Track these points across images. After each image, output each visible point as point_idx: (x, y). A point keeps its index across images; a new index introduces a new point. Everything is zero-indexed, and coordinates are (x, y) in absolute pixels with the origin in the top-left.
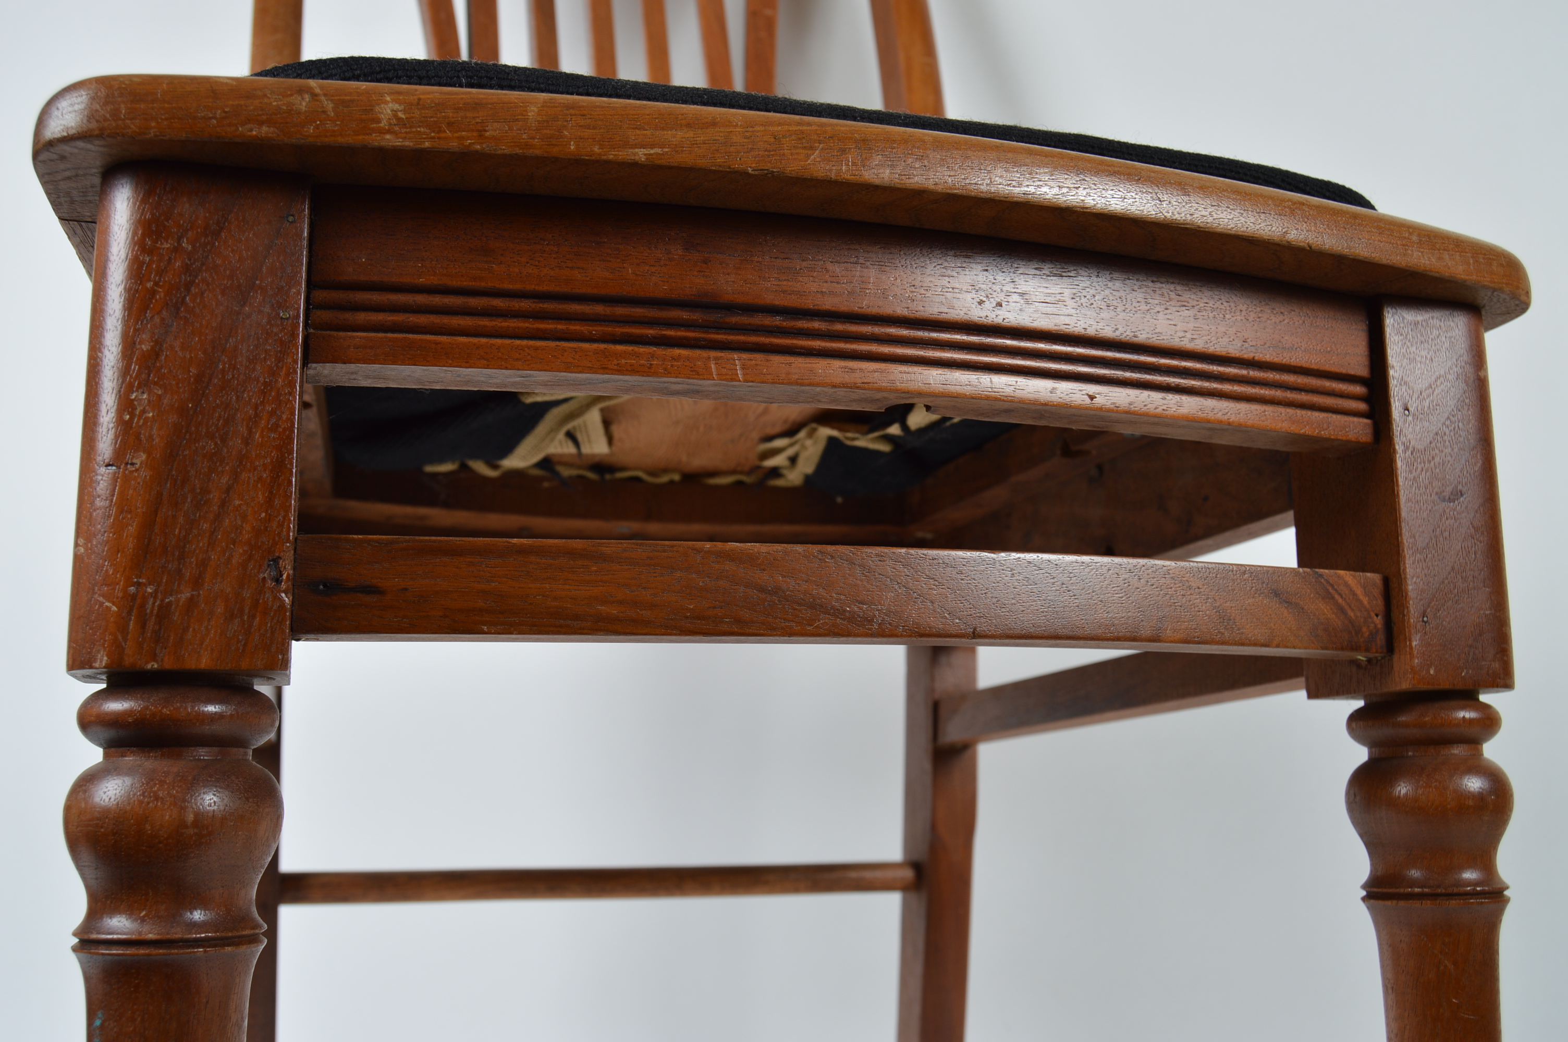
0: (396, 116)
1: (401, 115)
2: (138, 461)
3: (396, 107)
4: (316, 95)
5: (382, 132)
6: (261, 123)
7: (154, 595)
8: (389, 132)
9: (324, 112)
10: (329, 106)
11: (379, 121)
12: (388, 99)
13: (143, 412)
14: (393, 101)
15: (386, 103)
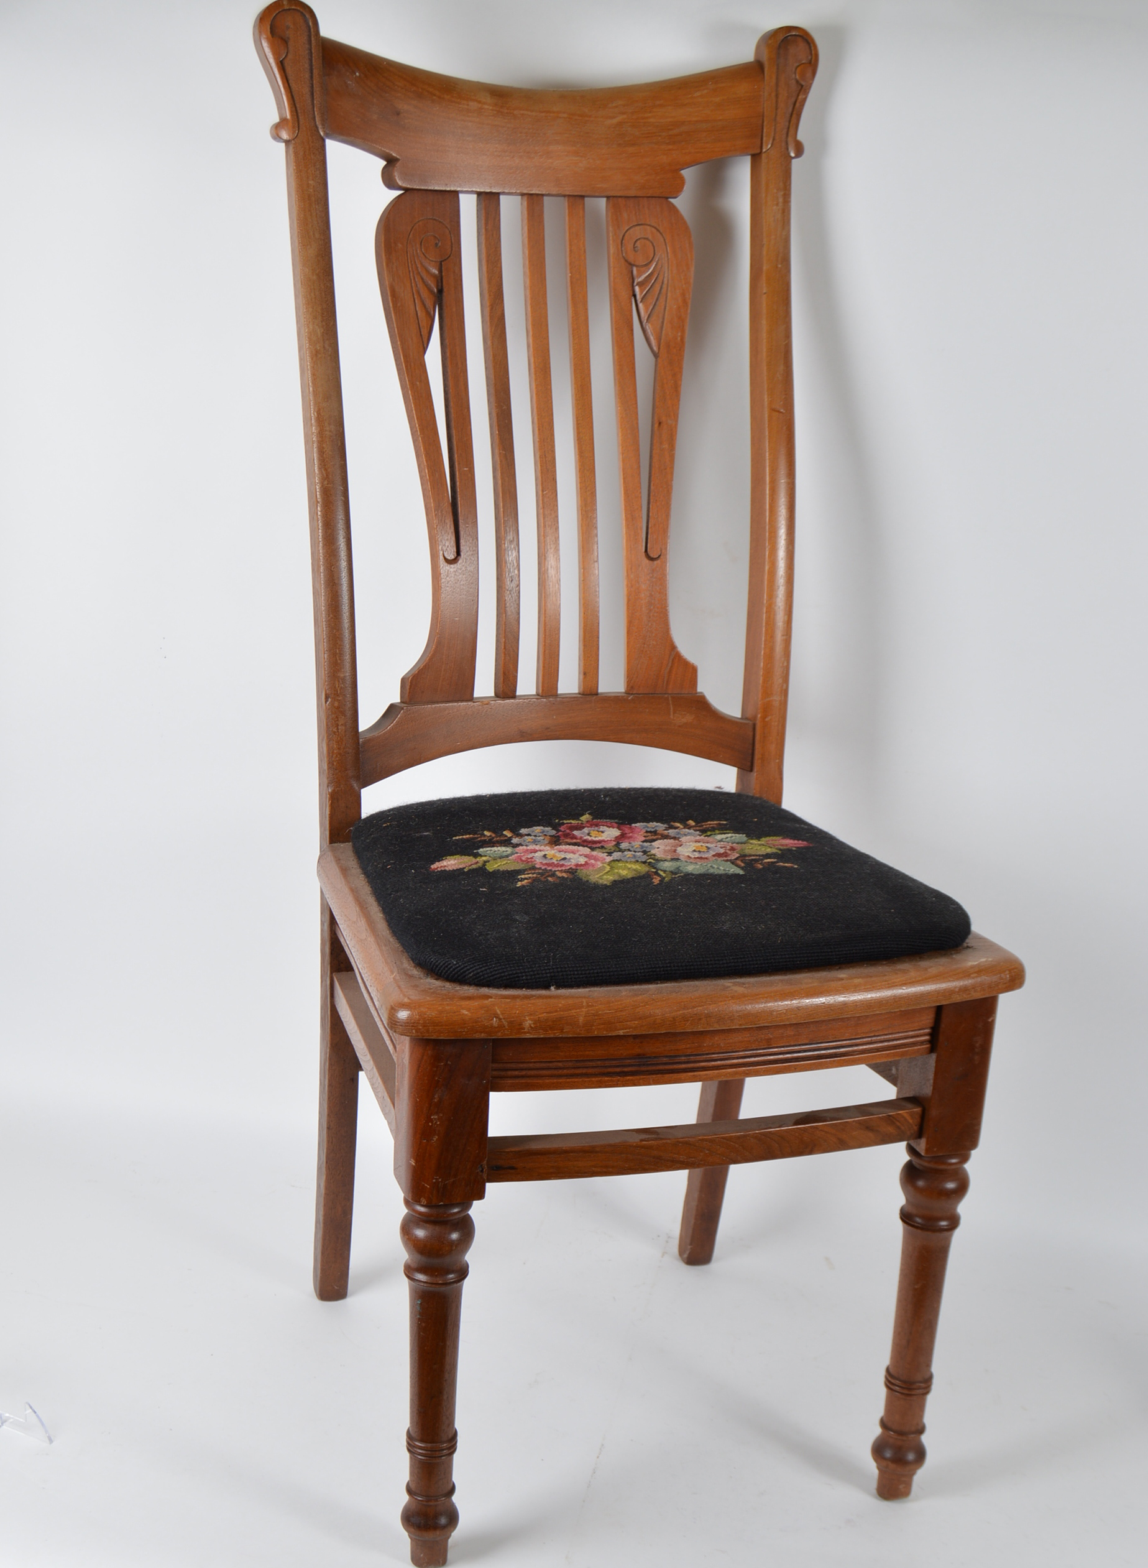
0: (531, 1026)
1: (532, 1026)
2: (435, 1139)
3: (531, 1022)
4: (501, 1019)
5: (525, 1033)
6: (481, 1032)
7: (442, 1181)
8: (528, 1033)
9: (504, 1027)
10: (506, 1024)
11: (524, 1029)
12: (527, 1019)
13: (436, 1122)
14: (530, 1019)
15: (527, 1021)
